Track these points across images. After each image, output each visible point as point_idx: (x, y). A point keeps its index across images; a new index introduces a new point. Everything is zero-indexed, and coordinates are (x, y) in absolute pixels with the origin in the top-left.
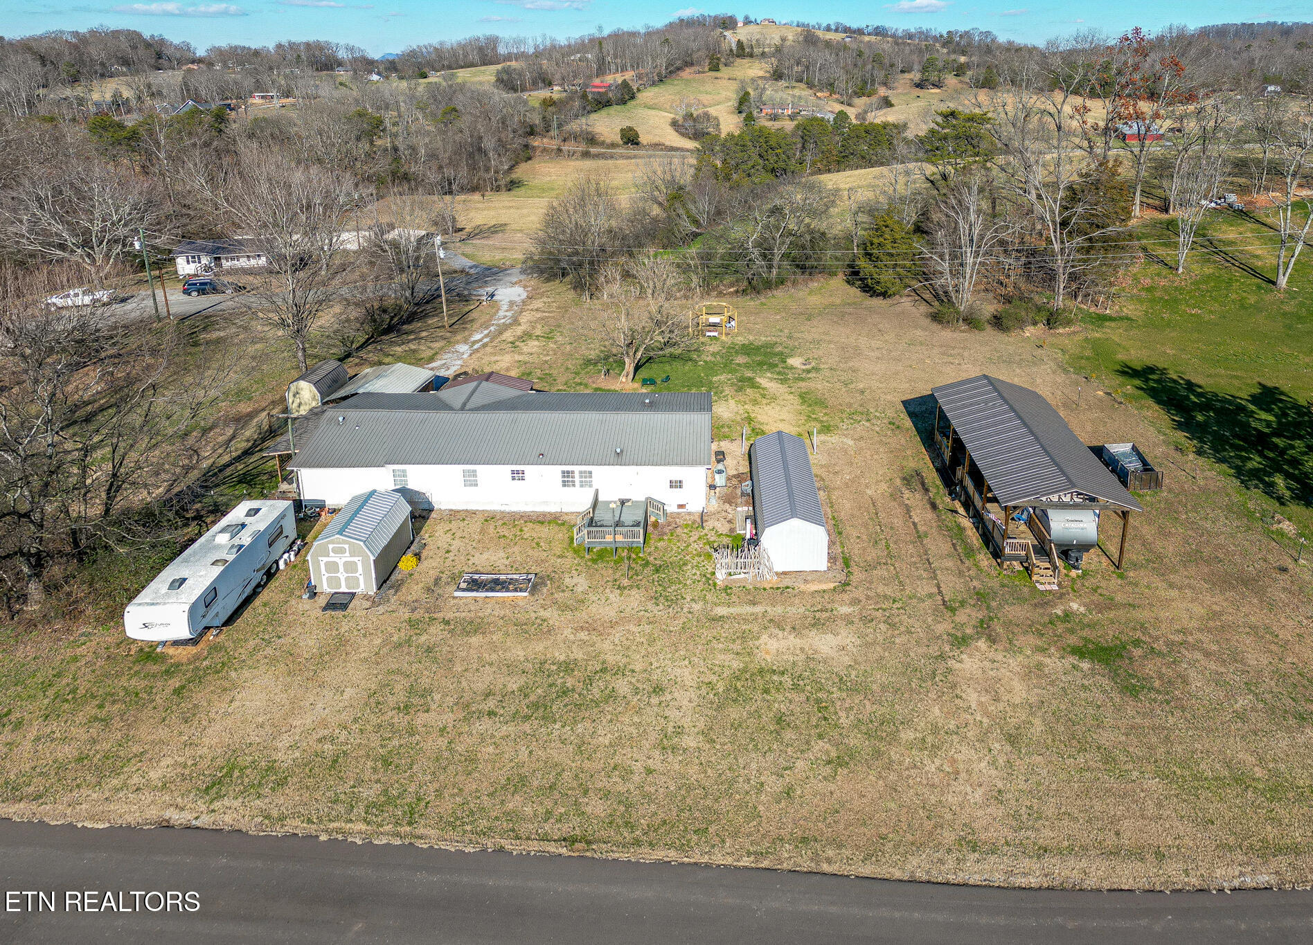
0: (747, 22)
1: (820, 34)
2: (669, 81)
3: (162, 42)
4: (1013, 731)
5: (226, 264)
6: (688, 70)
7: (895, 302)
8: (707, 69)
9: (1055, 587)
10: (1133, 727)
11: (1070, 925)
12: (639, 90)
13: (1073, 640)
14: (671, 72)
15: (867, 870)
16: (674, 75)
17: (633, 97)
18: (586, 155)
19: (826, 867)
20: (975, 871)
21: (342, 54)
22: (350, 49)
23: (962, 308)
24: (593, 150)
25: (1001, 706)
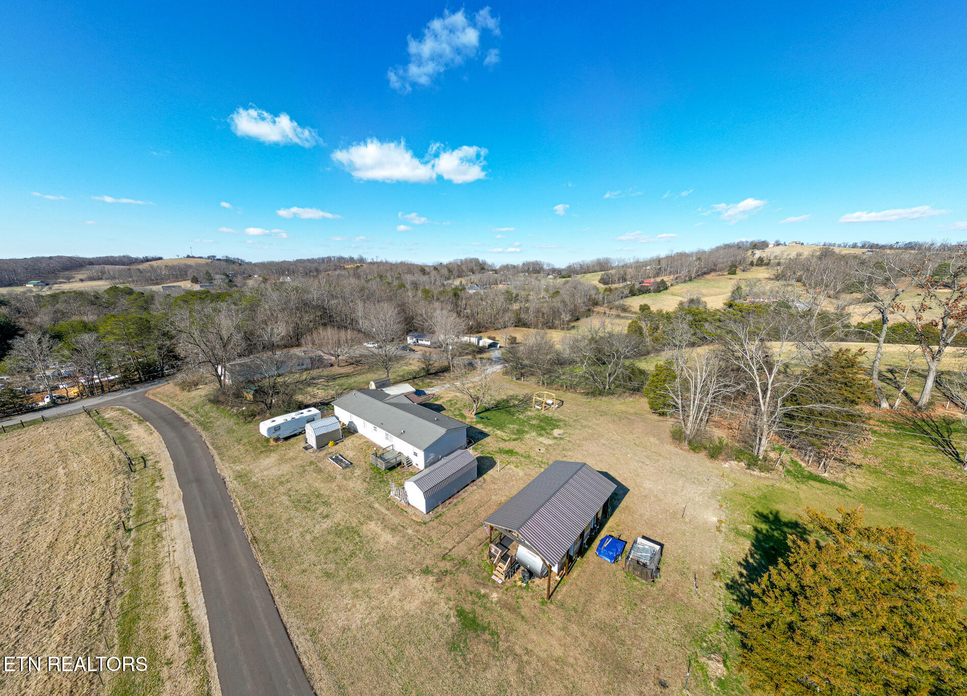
0: (778, 244)
1: (837, 250)
2: (695, 280)
3: (484, 263)
4: (387, 616)
5: (420, 342)
6: (713, 274)
7: (664, 419)
8: (726, 273)
9: (500, 582)
10: (426, 659)
11: (289, 686)
12: (672, 285)
13: (467, 607)
14: (699, 275)
15: (282, 610)
16: (700, 277)
17: (666, 288)
18: (618, 316)
19: (276, 598)
20: (302, 643)
21: (545, 267)
22: (549, 265)
23: (688, 432)
24: (622, 314)
25: (399, 603)
